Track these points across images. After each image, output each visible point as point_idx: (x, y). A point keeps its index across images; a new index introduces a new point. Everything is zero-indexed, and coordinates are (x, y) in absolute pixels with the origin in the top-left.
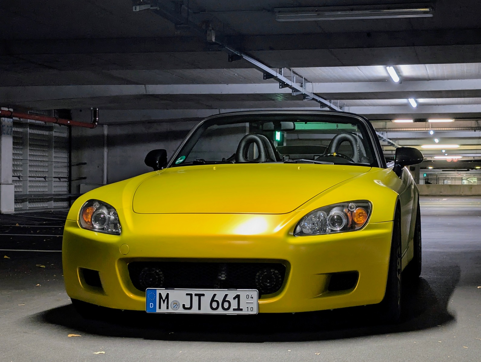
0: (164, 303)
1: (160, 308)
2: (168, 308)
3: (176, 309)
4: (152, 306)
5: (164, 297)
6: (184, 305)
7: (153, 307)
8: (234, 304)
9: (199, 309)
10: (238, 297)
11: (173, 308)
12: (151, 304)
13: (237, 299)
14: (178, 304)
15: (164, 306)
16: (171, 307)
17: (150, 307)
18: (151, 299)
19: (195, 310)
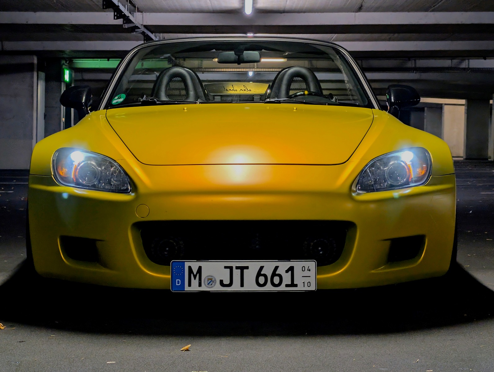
0: (195, 279)
1: (190, 285)
2: (200, 285)
3: (211, 286)
4: (178, 283)
5: (195, 271)
6: (221, 282)
7: (180, 284)
8: (287, 279)
9: (242, 285)
10: (291, 269)
11: (208, 286)
12: (177, 280)
13: (290, 272)
14: (213, 280)
15: (195, 282)
16: (205, 284)
17: (177, 285)
18: (177, 274)
19: (236, 287)
